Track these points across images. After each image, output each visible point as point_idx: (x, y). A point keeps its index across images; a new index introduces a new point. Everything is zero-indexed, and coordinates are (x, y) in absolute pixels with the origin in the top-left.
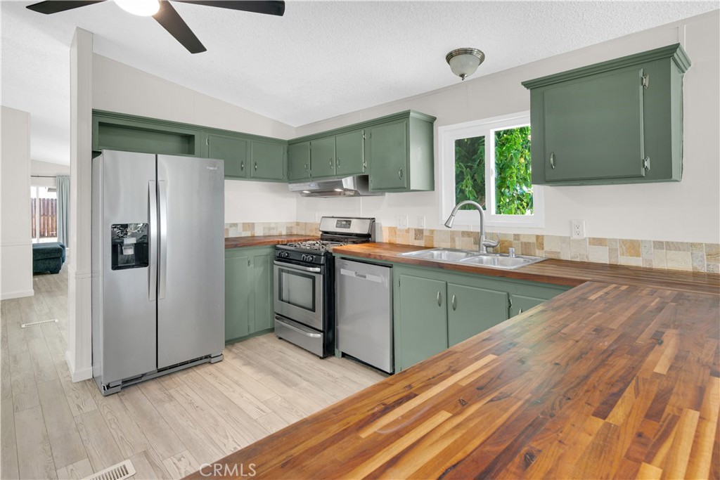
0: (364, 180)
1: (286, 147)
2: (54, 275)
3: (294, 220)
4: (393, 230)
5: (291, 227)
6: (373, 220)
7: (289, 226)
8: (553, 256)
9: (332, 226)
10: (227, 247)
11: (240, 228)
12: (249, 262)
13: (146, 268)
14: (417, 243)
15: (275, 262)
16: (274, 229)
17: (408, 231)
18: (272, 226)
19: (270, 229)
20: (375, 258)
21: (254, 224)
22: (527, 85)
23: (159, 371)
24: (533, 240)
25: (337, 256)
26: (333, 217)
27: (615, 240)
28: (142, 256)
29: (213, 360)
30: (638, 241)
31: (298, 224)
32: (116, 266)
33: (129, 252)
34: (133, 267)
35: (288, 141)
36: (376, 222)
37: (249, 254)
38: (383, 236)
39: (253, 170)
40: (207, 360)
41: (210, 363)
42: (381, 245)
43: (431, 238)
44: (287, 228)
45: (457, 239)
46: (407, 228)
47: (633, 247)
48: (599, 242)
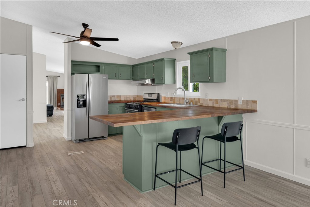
0: (153, 81)
1: (131, 67)
2: (51, 117)
3: (136, 94)
4: (165, 97)
5: (135, 97)
6: (159, 94)
7: (134, 97)
8: (202, 105)
9: (147, 97)
10: (109, 103)
11: (116, 98)
12: (117, 108)
13: (86, 108)
14: (171, 102)
15: (126, 109)
16: (128, 98)
17: (169, 98)
18: (128, 97)
19: (127, 98)
20: (152, 106)
21: (120, 96)
22: (189, 53)
23: (90, 139)
24: (198, 100)
25: (144, 106)
26: (147, 93)
27: (213, 99)
28: (84, 104)
29: (105, 138)
30: (218, 99)
31: (138, 96)
32: (78, 107)
33: (81, 103)
34: (82, 107)
35: (132, 65)
36: (160, 95)
37: (118, 106)
38: (162, 100)
39: (119, 76)
40: (103, 138)
41: (104, 139)
42: (161, 103)
43: (174, 100)
44: (133, 97)
45: (181, 100)
46: (168, 97)
47: (217, 101)
48: (210, 100)
